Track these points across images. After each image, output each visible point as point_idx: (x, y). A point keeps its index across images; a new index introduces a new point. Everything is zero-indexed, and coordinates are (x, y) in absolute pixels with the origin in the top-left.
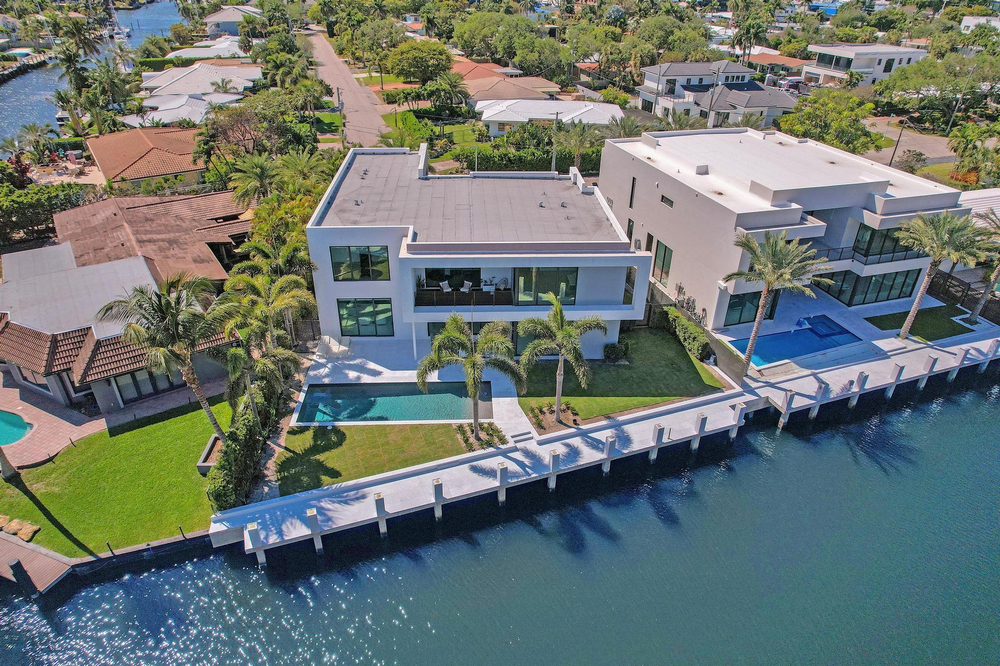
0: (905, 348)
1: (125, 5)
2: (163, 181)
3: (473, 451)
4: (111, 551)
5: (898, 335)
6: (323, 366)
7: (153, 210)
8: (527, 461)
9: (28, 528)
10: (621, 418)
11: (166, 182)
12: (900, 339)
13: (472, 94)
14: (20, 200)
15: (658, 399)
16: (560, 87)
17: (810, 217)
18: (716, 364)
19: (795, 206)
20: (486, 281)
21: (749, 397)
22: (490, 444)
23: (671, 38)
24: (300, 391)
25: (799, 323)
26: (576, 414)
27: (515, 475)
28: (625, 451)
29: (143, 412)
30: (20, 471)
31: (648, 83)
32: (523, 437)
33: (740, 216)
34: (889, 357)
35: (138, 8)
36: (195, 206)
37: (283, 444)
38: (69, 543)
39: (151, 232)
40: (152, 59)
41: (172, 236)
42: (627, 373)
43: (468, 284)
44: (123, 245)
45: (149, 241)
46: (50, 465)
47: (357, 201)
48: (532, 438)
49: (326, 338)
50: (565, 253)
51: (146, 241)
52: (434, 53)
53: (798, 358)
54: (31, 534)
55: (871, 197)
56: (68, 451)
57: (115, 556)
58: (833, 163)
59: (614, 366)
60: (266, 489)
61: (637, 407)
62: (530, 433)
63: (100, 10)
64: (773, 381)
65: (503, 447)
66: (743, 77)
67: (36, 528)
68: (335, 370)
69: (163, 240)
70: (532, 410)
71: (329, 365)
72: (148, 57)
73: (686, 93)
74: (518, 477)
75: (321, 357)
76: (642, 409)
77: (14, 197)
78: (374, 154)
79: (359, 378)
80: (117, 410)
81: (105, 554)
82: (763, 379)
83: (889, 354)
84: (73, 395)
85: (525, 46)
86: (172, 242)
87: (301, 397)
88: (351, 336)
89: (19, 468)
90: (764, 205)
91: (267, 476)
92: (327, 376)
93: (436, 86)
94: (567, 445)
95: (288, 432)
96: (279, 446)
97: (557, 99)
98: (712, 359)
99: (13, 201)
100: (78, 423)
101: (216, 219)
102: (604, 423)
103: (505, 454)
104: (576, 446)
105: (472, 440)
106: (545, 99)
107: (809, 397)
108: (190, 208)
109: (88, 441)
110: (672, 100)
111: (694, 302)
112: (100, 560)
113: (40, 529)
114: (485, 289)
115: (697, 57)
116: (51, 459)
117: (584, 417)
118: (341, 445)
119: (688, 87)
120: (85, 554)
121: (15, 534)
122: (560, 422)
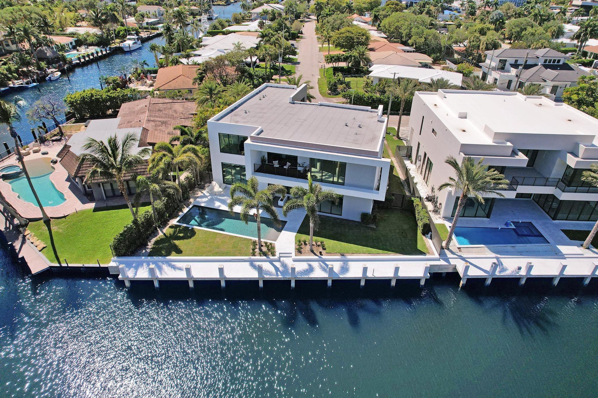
0: (583, 255)
1: (223, 3)
2: (177, 92)
3: (255, 256)
4: (67, 264)
5: (582, 245)
6: (206, 197)
7: (165, 106)
8: (281, 269)
9: (42, 245)
10: (349, 257)
11: (179, 93)
12: (582, 248)
13: (372, 60)
14: (111, 95)
15: (381, 251)
16: (433, 60)
17: (520, 154)
18: (431, 239)
19: (509, 144)
20: (299, 165)
21: (442, 262)
22: (265, 254)
23: (524, 33)
24: (187, 207)
25: (507, 224)
26: (324, 249)
27: (270, 273)
28: (341, 276)
29: (111, 203)
30: (51, 219)
31: (488, 61)
32: (287, 255)
33: (463, 145)
34: (565, 258)
35: (229, 4)
36: (186, 106)
37: (164, 232)
38: (54, 256)
39: (157, 117)
40: (216, 30)
41: (165, 120)
42: (371, 233)
43: (288, 164)
44: (140, 121)
45: (153, 121)
46: (63, 219)
47: (246, 111)
48: (291, 257)
49: (214, 183)
50: (338, 153)
51: (152, 121)
52: (359, 34)
53: (492, 246)
54: (41, 248)
55: (577, 145)
56: (73, 215)
57: (68, 267)
58: (570, 120)
59: (366, 227)
60: (144, 251)
61: (364, 253)
62: (291, 253)
63: (206, 5)
64: (464, 256)
65: (271, 257)
66: (559, 61)
67: (45, 246)
68: (212, 201)
69: (159, 121)
70: (300, 241)
71: (209, 198)
72: (215, 29)
73: (512, 69)
74: (270, 275)
75: (208, 192)
76: (367, 254)
77: (109, 94)
78: (277, 87)
79: (219, 206)
80: (102, 199)
81: (64, 265)
82: (459, 254)
83: (565, 256)
84: (87, 190)
85: (417, 33)
86: (163, 123)
87: (186, 210)
88: (227, 184)
89: (51, 218)
90: (488, 141)
91: (148, 245)
92: (205, 202)
93: (350, 54)
94: (310, 265)
95: (170, 227)
96: (162, 232)
97: (430, 68)
98: (429, 235)
99: (108, 95)
100: (84, 203)
101: (193, 114)
102: (338, 257)
103: (271, 262)
104: (314, 267)
105: (257, 250)
106: (419, 67)
107: (485, 271)
108: (183, 107)
109: (83, 212)
110: (500, 72)
111: (437, 198)
112: (61, 267)
113: (46, 247)
114: (299, 168)
115: (537, 46)
116: (65, 217)
117: (328, 252)
118: (191, 238)
119: (515, 65)
120: (57, 262)
121: (36, 247)
122: (312, 251)
